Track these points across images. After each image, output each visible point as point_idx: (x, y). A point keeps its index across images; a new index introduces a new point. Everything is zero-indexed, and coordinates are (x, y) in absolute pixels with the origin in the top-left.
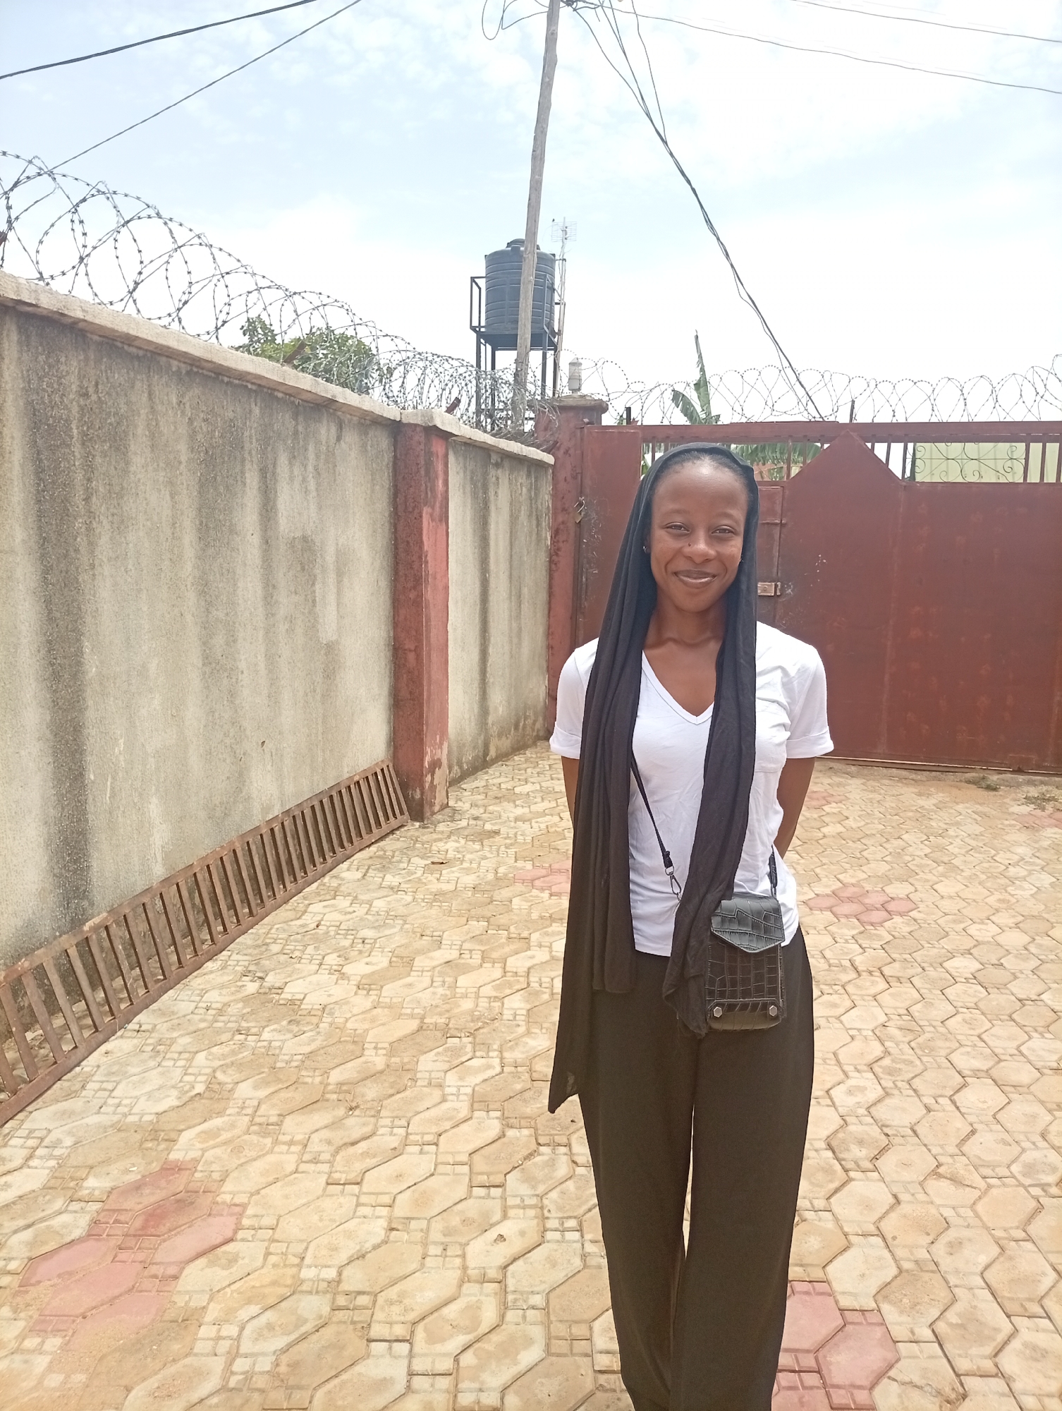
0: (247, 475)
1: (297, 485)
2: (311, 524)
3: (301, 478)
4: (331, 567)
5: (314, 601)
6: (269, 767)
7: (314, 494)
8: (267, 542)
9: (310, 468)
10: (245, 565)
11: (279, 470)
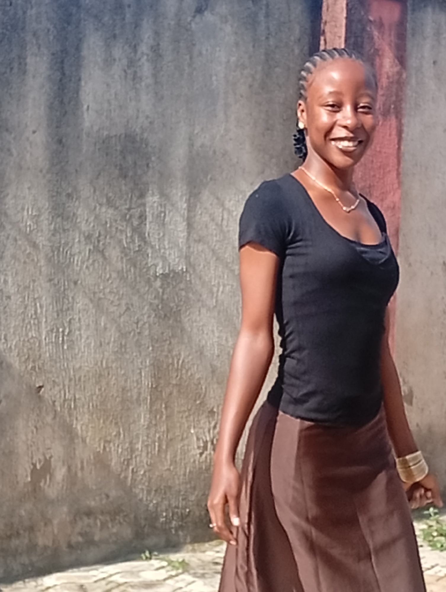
0: (28, 60)
1: (117, 70)
2: (141, 120)
3: (125, 62)
4: (179, 174)
5: (142, 217)
6: (49, 419)
7: (150, 81)
8: (60, 141)
9: (144, 48)
10: (20, 168)
11: (85, 52)
